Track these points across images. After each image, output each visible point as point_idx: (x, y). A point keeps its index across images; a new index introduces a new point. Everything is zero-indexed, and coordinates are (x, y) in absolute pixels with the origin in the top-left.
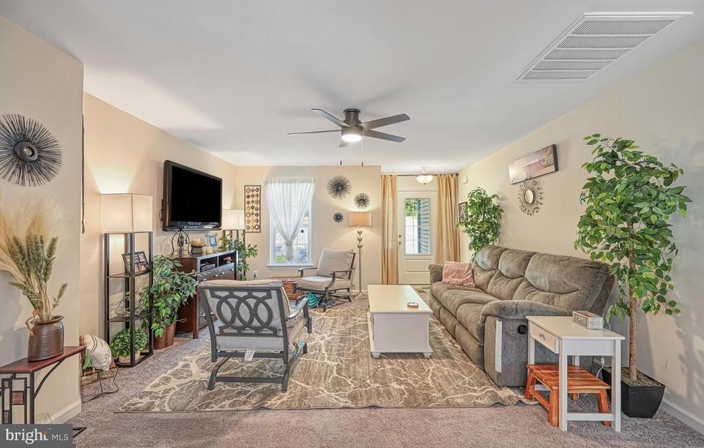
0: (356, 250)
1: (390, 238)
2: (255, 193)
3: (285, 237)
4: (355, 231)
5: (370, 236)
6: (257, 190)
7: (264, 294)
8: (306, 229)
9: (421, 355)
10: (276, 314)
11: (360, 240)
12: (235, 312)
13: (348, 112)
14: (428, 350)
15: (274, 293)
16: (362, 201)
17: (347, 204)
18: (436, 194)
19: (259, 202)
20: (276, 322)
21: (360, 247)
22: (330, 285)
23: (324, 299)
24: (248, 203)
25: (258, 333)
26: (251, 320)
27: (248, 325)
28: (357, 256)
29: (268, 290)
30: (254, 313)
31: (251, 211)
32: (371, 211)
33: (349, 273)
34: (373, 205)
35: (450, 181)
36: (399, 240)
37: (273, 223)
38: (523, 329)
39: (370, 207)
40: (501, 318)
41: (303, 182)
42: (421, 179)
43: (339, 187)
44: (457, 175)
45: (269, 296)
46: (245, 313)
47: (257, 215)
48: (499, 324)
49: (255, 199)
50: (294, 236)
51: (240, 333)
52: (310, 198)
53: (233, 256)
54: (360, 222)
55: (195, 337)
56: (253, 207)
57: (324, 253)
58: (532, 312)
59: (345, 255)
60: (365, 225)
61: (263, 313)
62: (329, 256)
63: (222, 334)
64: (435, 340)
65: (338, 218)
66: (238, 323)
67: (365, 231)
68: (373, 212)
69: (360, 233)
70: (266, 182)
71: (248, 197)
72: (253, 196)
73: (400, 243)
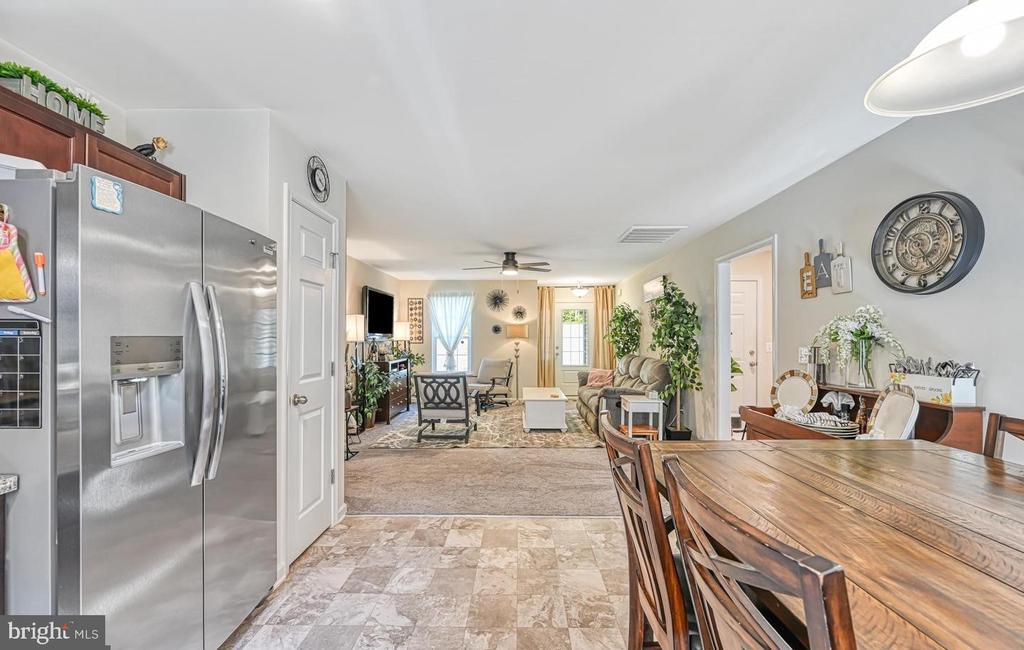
0: (514, 360)
1: (547, 350)
2: (418, 306)
3: (446, 347)
4: (512, 342)
5: (526, 347)
6: (420, 303)
7: (455, 380)
8: (466, 341)
9: (559, 430)
10: (462, 394)
11: (517, 351)
12: (436, 393)
13: (507, 254)
14: (564, 427)
15: (461, 379)
16: (519, 313)
17: (505, 316)
18: (593, 306)
19: (421, 314)
20: (461, 400)
21: (517, 357)
22: (491, 390)
23: (484, 403)
24: (412, 315)
25: (448, 407)
26: (445, 398)
27: (443, 401)
28: (514, 365)
29: (458, 378)
30: (447, 393)
31: (414, 323)
32: (528, 324)
33: (508, 380)
34: (529, 318)
35: (607, 293)
36: (556, 351)
37: (435, 333)
38: (619, 405)
39: (527, 319)
40: (605, 397)
41: (463, 295)
42: (577, 292)
43: (497, 300)
44: (614, 287)
45: (458, 382)
46: (441, 393)
47: (420, 326)
48: (604, 401)
49: (417, 311)
50: (455, 347)
51: (437, 407)
52: (470, 310)
53: (406, 363)
54: (517, 333)
55: (388, 423)
56: (416, 319)
57: (485, 362)
58: (625, 392)
59: (503, 364)
60: (522, 337)
61: (453, 393)
62: (487, 366)
63: (426, 408)
64: (569, 420)
65: (497, 329)
66: (436, 400)
67: (522, 342)
68: (529, 324)
69: (517, 344)
70: (429, 296)
71: (411, 309)
72: (416, 309)
73: (557, 354)
